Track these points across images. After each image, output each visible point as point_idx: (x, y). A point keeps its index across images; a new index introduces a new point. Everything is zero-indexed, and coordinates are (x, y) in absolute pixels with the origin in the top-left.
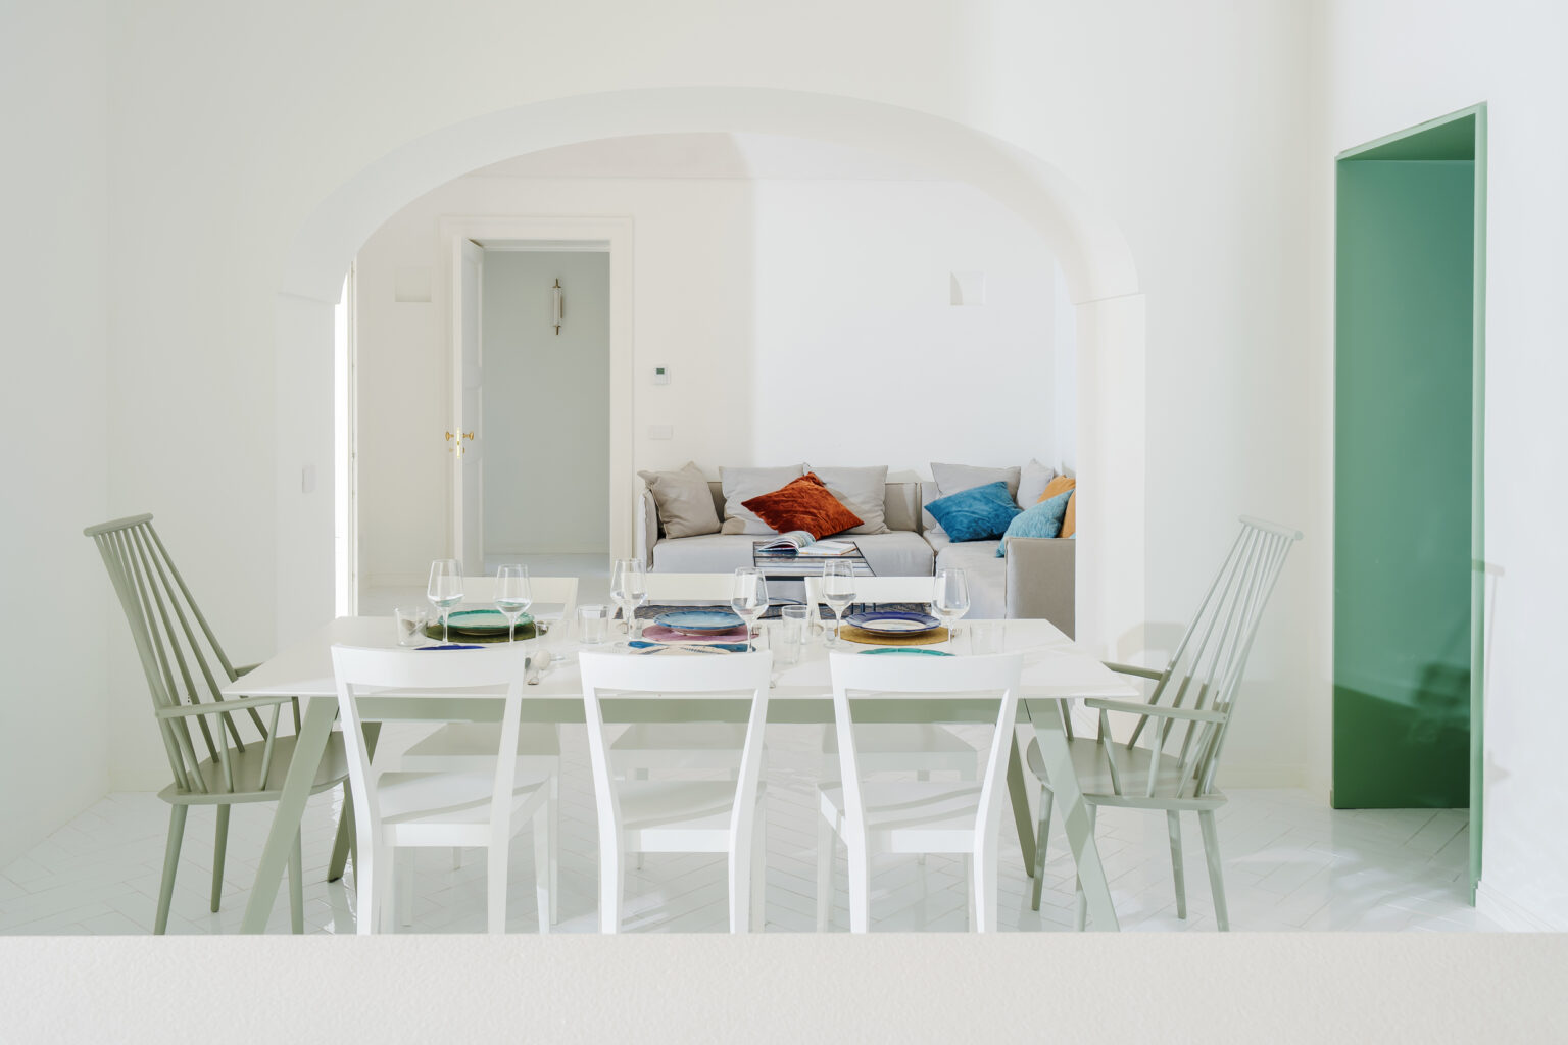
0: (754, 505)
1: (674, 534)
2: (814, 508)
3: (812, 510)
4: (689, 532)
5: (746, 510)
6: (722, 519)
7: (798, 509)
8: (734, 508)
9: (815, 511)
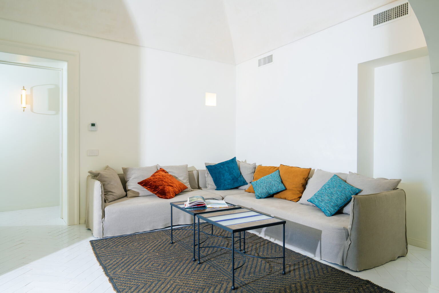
0: (144, 184)
1: (110, 200)
2: (171, 183)
3: (171, 184)
4: (116, 198)
5: (140, 186)
6: (126, 190)
7: (165, 184)
8: (133, 185)
9: (172, 184)
